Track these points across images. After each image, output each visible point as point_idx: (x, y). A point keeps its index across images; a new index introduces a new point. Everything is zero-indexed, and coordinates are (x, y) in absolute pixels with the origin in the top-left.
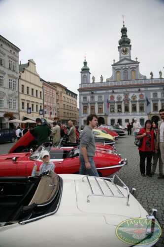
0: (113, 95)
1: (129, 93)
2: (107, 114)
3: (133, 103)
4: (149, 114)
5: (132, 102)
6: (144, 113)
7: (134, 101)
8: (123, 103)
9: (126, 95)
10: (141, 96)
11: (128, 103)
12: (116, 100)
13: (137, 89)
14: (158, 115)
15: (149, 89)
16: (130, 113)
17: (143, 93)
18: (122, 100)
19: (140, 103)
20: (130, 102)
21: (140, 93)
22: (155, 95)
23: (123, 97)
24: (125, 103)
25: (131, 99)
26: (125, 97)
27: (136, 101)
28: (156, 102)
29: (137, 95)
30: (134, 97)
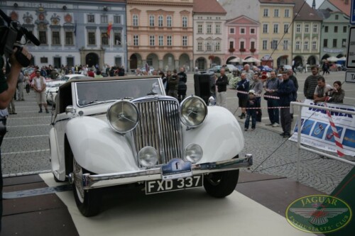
0: (16, 11)
1: (46, 10)
3: (54, 30)
4: (82, 50)
5: (51, 27)
6: (73, 48)
7: (56, 27)
8: (36, 27)
9: (41, 14)
10: (68, 18)
11: (46, 28)
12: (22, 21)
13: (60, 6)
14: (96, 52)
15: (81, 7)
16: (50, 48)
17: (71, 14)
18: (33, 22)
19: (67, 31)
20: (48, 28)
21: (66, 14)
22: (91, 19)
23: (35, 18)
24: (38, 28)
25: (50, 23)
26: (40, 18)
27: (60, 27)
28: (93, 31)
29: (61, 15)
30: (55, 19)
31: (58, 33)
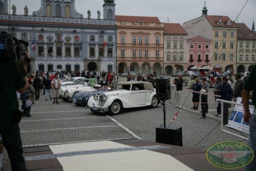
0: (42, 34)
1: (62, 33)
2: (34, 58)
3: (67, 46)
4: (85, 60)
5: (65, 44)
6: (79, 59)
7: (68, 44)
8: (55, 45)
9: (59, 36)
10: (76, 38)
11: (61, 45)
12: (45, 40)
13: (72, 30)
14: (95, 62)
15: (85, 30)
16: (64, 58)
17: (79, 35)
18: (53, 41)
19: (76, 47)
20: (63, 45)
21: (75, 35)
22: (92, 39)
23: (55, 38)
24: (56, 45)
25: (65, 41)
26: (58, 38)
27: (71, 44)
28: (93, 47)
29: (72, 36)
30: (68, 39)
31: (70, 48)
